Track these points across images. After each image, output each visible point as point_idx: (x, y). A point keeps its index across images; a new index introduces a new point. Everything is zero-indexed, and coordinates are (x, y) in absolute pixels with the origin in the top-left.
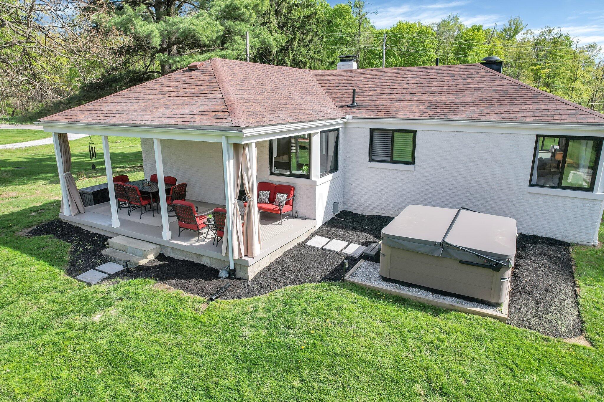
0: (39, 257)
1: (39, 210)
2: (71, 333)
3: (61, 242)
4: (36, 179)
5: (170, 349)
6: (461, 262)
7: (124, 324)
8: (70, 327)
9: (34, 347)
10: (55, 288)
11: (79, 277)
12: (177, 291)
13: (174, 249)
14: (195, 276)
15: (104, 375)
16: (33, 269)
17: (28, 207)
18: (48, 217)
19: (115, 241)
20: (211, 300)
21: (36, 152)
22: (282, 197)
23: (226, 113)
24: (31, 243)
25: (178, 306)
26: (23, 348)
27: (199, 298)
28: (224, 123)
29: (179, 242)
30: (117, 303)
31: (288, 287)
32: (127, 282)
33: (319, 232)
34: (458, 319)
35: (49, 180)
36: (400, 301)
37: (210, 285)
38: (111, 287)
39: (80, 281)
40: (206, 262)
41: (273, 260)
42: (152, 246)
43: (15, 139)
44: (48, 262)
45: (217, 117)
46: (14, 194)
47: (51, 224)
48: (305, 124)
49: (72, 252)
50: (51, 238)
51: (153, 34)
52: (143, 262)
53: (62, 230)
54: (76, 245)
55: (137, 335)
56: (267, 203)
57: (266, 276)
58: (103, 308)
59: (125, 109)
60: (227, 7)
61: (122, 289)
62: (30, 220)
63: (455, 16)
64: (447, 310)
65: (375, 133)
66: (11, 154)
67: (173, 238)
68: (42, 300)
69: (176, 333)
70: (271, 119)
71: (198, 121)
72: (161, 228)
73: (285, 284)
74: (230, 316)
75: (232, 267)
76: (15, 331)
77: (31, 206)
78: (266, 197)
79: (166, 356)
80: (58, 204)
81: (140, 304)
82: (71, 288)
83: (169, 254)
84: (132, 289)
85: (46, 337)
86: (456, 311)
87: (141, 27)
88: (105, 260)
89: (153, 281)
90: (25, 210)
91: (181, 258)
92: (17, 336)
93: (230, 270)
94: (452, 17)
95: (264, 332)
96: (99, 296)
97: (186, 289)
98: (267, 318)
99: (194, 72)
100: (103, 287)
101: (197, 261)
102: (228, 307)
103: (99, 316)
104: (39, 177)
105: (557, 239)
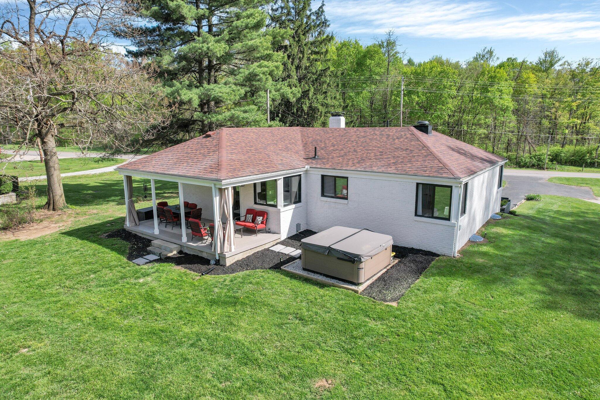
0: (112, 250)
1: (112, 223)
2: (128, 286)
3: (125, 242)
4: (108, 201)
5: (176, 295)
6: (338, 258)
7: (155, 284)
8: (128, 283)
9: (111, 290)
10: (120, 265)
11: (133, 261)
12: (186, 270)
13: (188, 247)
14: (198, 263)
15: (142, 303)
16: (109, 256)
17: (105, 221)
18: (118, 227)
19: (155, 242)
20: (203, 275)
21: (107, 177)
22: (260, 219)
23: (217, 170)
24: (108, 242)
25: (184, 277)
26: (106, 290)
27: (196, 274)
28: (214, 176)
29: (191, 244)
30: (152, 274)
31: (247, 271)
32: (159, 264)
33: (283, 243)
34: (333, 290)
35: (117, 201)
36: (307, 280)
37: (204, 268)
38: (151, 267)
39: (134, 263)
40: (205, 255)
41: (245, 256)
42: (176, 246)
43: (92, 166)
44: (117, 252)
45: (211, 172)
46: (95, 211)
47: (118, 231)
48: (269, 174)
49: (130, 248)
50: (119, 239)
51: (193, 99)
52: (170, 255)
53: (125, 235)
54: (133, 244)
55: (160, 289)
56: (250, 223)
57: (237, 265)
58: (144, 276)
59: (165, 163)
60: (250, 74)
61: (156, 268)
62: (107, 228)
63: (489, 50)
64: (329, 286)
65: (325, 178)
66: (90, 179)
67: (188, 241)
68: (114, 271)
69: (180, 289)
70: (243, 173)
71: (201, 175)
72: (181, 236)
73: (247, 269)
74: (210, 283)
75: (217, 258)
76: (102, 283)
77: (107, 220)
78: (250, 218)
79: (173, 298)
80: (123, 220)
81: (165, 275)
82: (129, 266)
83: (186, 251)
84: (161, 268)
85: (116, 286)
86: (334, 286)
87: (185, 95)
88: (149, 253)
89: (173, 265)
90: (103, 222)
91: (192, 253)
92: (103, 285)
93: (217, 260)
94: (487, 50)
95: (225, 291)
96: (143, 271)
97: (190, 269)
98: (229, 285)
99: (208, 139)
100: (146, 267)
101: (200, 255)
102: (210, 278)
103: (142, 280)
104: (110, 199)
105: (433, 252)
